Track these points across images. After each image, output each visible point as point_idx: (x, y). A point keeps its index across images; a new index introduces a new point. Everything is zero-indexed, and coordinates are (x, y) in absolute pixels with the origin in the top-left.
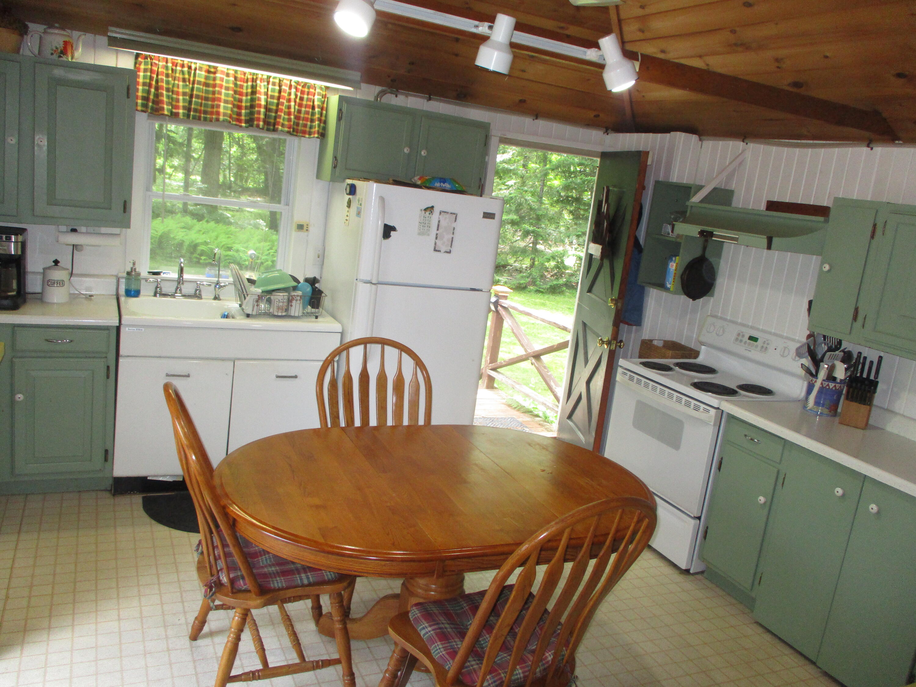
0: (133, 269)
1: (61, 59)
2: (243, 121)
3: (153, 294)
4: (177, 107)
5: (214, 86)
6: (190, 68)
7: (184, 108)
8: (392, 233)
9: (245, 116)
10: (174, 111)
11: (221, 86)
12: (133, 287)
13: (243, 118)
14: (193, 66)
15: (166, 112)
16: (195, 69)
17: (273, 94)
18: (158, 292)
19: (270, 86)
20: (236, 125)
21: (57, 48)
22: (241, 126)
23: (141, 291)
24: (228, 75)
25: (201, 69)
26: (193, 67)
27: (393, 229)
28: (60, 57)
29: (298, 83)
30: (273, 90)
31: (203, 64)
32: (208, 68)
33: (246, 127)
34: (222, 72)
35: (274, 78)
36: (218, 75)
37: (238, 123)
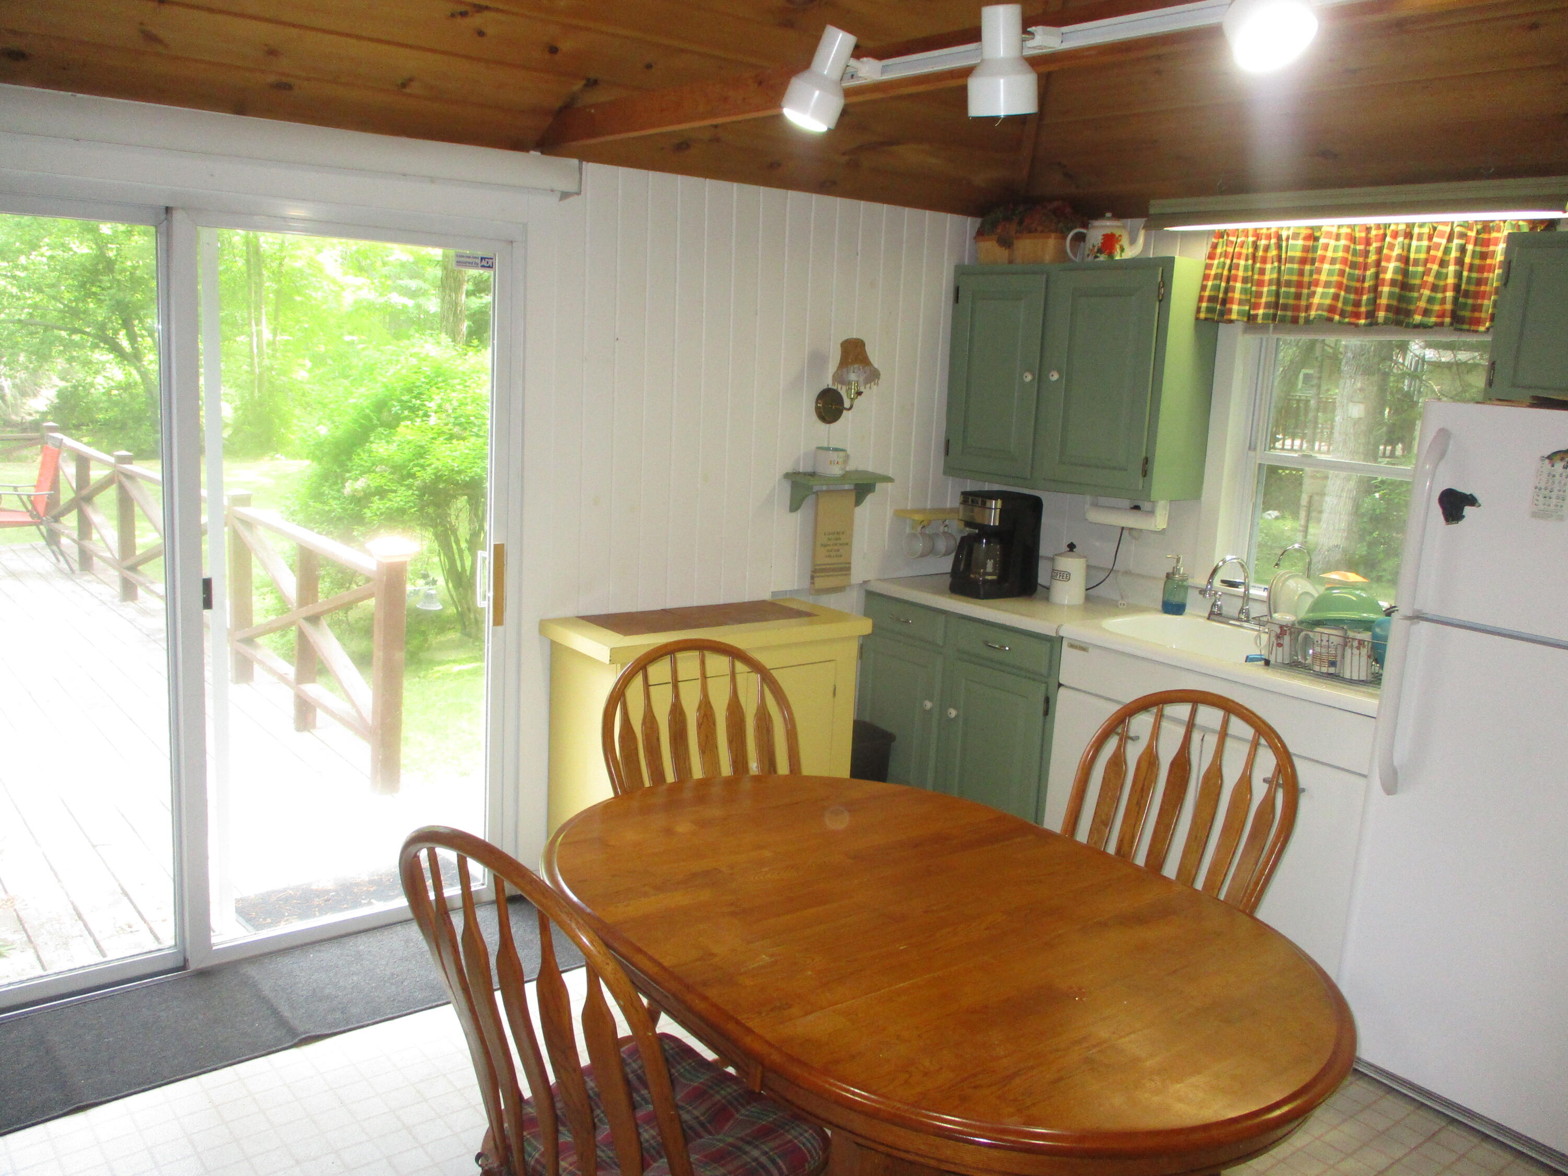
0: (1175, 571)
1: (1097, 259)
2: (1364, 316)
3: (1207, 615)
4: (1256, 306)
5: (1313, 261)
6: (1279, 238)
7: (1268, 305)
8: (1468, 510)
9: (1366, 305)
10: (1252, 312)
11: (1323, 259)
12: (1176, 599)
13: (1363, 309)
14: (1284, 234)
15: (1234, 316)
16: (1288, 239)
17: (1417, 256)
18: (1215, 615)
19: (1414, 243)
20: (1350, 324)
21: (1094, 246)
22: (1357, 325)
23: (1187, 607)
24: (1338, 237)
25: (1296, 236)
26: (1284, 237)
27: (1471, 500)
28: (1096, 257)
29: (1468, 226)
30: (1418, 250)
31: (1299, 228)
32: (1309, 231)
33: (1365, 325)
34: (1329, 235)
35: (1422, 225)
36: (1322, 241)
37: (1353, 320)
